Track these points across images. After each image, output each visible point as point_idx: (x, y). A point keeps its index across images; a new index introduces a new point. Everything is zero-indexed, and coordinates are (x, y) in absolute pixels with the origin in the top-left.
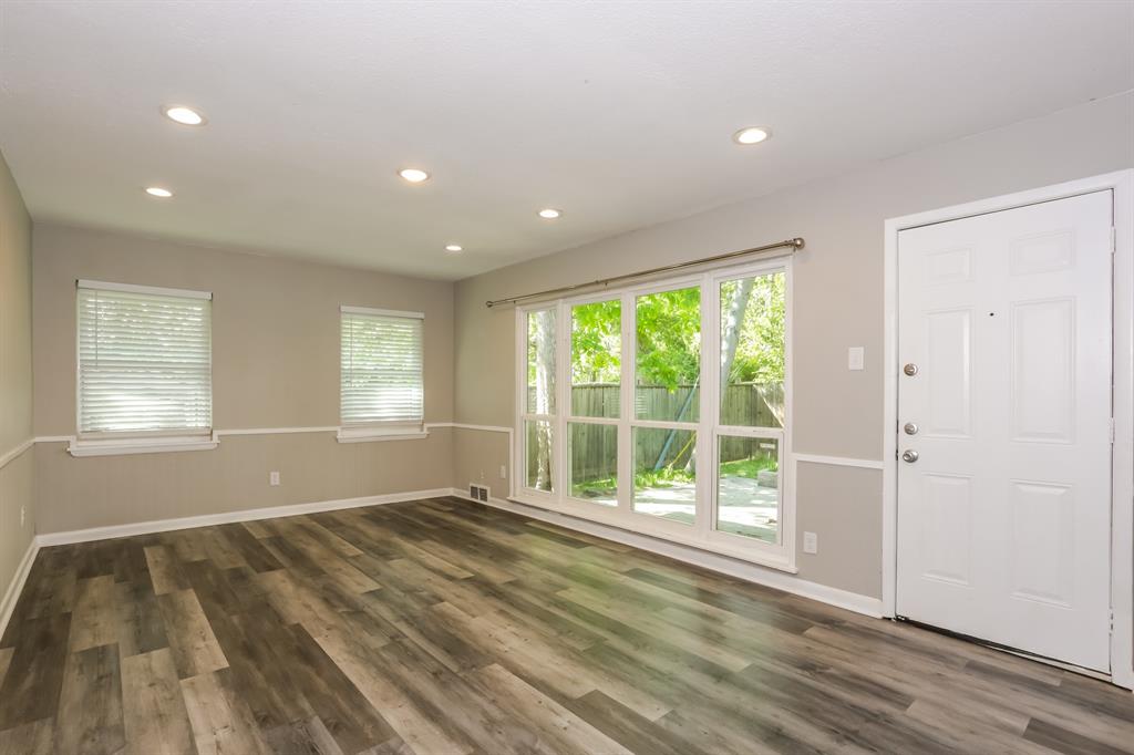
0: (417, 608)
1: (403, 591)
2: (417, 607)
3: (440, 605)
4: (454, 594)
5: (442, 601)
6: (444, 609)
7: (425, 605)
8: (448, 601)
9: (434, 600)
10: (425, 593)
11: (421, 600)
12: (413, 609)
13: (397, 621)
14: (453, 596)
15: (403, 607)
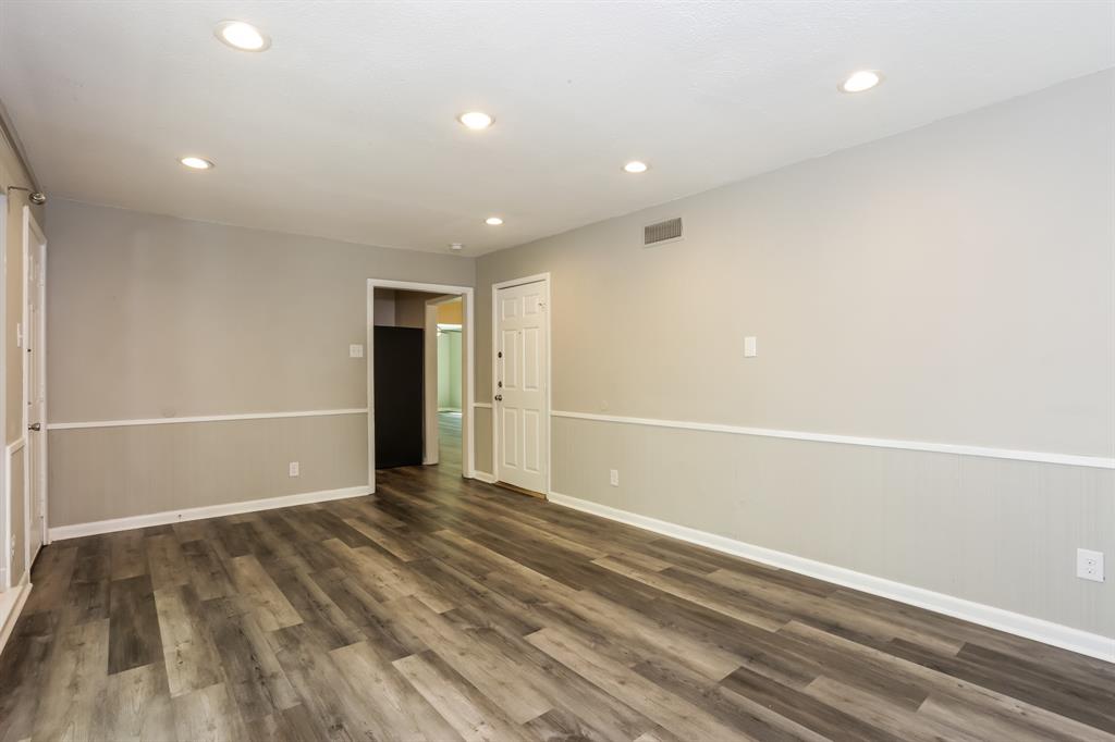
0: (470, 607)
1: (494, 631)
2: (472, 608)
3: (445, 610)
4: (428, 625)
5: (443, 615)
6: (440, 604)
7: (461, 609)
8: (434, 613)
9: (453, 616)
10: (465, 626)
11: (467, 617)
12: (474, 605)
13: (486, 593)
14: (430, 622)
15: (485, 608)
